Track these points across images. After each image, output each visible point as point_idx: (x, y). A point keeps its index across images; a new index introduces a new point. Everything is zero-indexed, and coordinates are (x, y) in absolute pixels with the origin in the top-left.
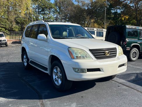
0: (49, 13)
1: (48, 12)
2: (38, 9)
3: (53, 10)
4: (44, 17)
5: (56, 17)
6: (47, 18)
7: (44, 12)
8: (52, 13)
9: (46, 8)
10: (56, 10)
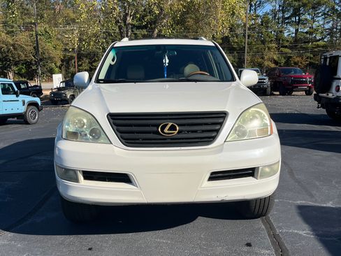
0: (313, 18)
1: (309, 17)
2: (283, 13)
3: (323, 9)
4: (297, 30)
5: (333, 28)
6: (307, 33)
7: (297, 18)
8: (320, 18)
9: (304, 5)
10: (333, 8)
